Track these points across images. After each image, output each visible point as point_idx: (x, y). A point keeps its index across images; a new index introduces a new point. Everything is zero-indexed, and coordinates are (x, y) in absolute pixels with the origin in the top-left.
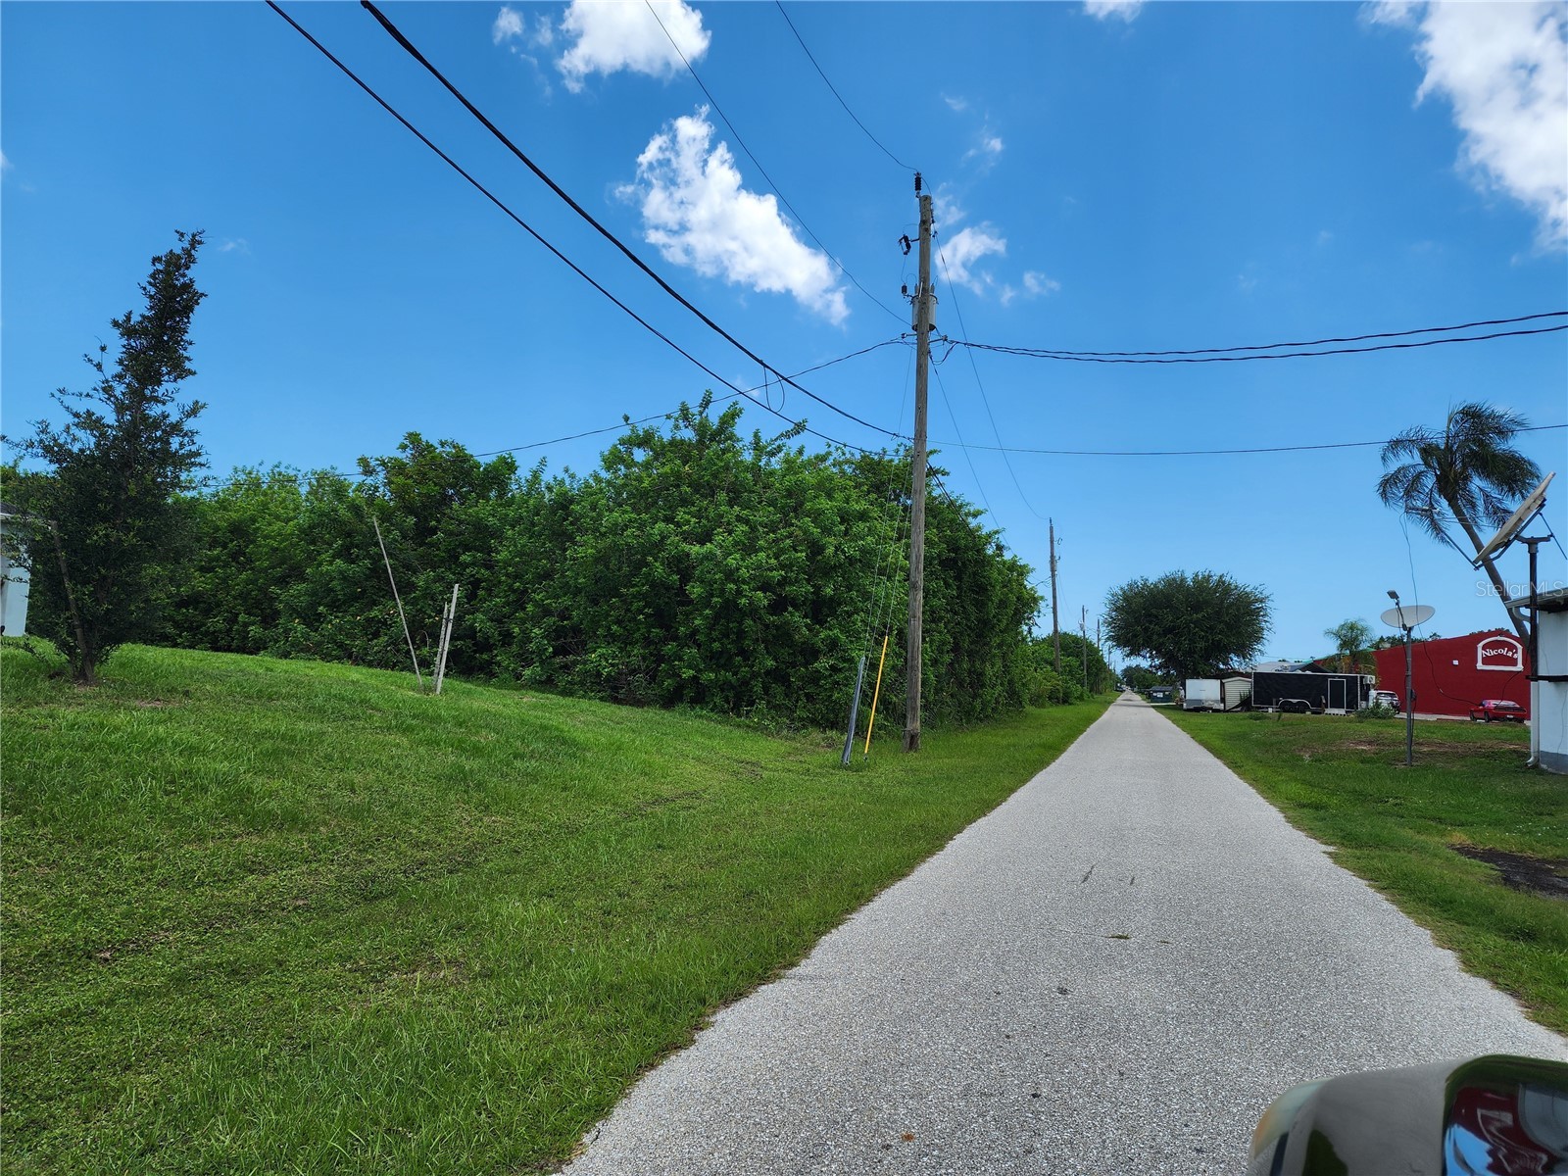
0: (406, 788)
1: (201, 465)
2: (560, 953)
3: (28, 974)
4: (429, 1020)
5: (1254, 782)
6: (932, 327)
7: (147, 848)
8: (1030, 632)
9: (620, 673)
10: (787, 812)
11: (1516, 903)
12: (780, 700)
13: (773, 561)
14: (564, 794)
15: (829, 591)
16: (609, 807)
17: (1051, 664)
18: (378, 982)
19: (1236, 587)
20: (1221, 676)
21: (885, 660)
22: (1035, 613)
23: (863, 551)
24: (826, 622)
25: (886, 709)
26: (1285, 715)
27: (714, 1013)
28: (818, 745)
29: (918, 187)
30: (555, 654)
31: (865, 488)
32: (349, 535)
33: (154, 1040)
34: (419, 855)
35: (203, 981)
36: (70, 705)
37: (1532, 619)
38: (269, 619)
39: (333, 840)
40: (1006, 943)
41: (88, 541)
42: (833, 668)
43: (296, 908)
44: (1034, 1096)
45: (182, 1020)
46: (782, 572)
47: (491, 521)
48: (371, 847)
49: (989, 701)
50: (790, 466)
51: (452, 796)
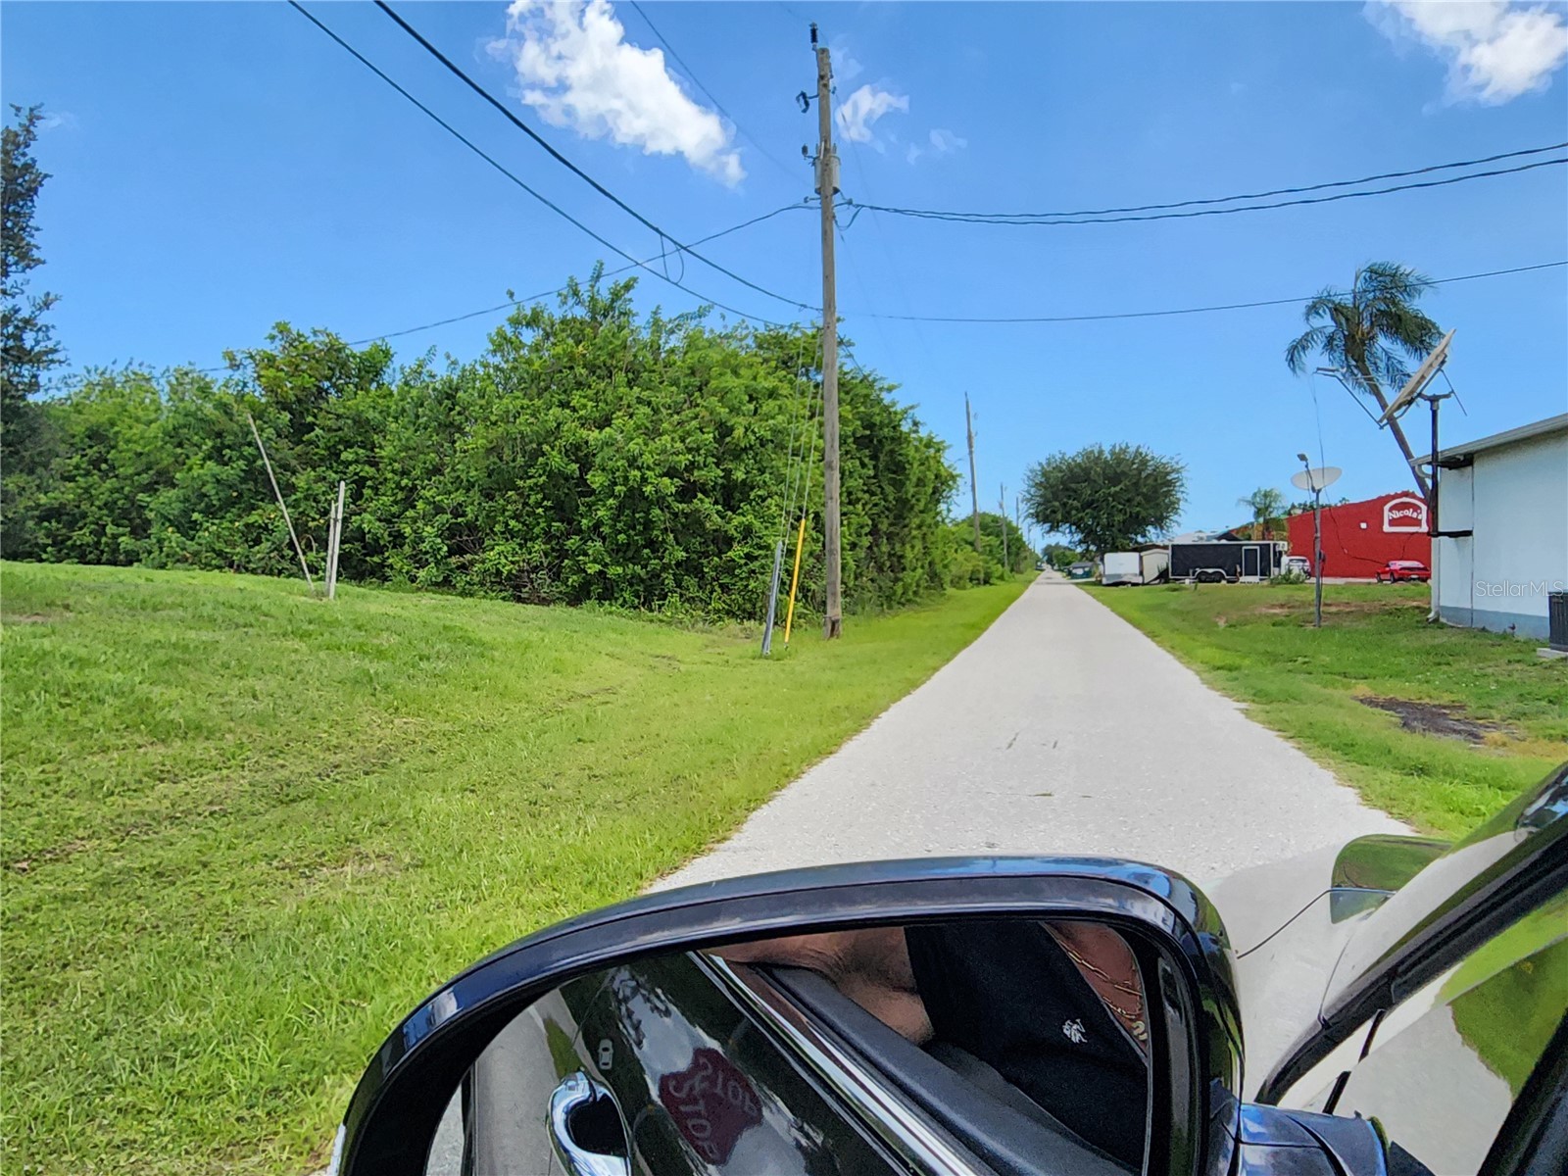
0: (310, 693)
2: (491, 842)
5: (1172, 649)
6: (836, 191)
7: (50, 761)
8: (949, 511)
9: (521, 571)
11: (1416, 744)
12: (694, 592)
13: (679, 445)
14: (476, 693)
15: (739, 475)
16: (524, 705)
17: (971, 545)
18: (308, 877)
19: (1153, 458)
20: (1139, 549)
21: (803, 545)
22: (954, 491)
23: (775, 431)
24: (739, 508)
25: (805, 596)
26: (1200, 585)
28: (736, 636)
29: (814, 39)
30: (451, 553)
31: (773, 364)
32: (219, 435)
33: (88, 939)
34: (333, 759)
35: (128, 885)
37: (1434, 477)
39: (241, 746)
42: (749, 557)
43: (211, 814)
45: (113, 920)
46: (690, 457)
47: (371, 414)
48: (281, 752)
49: (911, 585)
50: (692, 344)
51: (359, 700)
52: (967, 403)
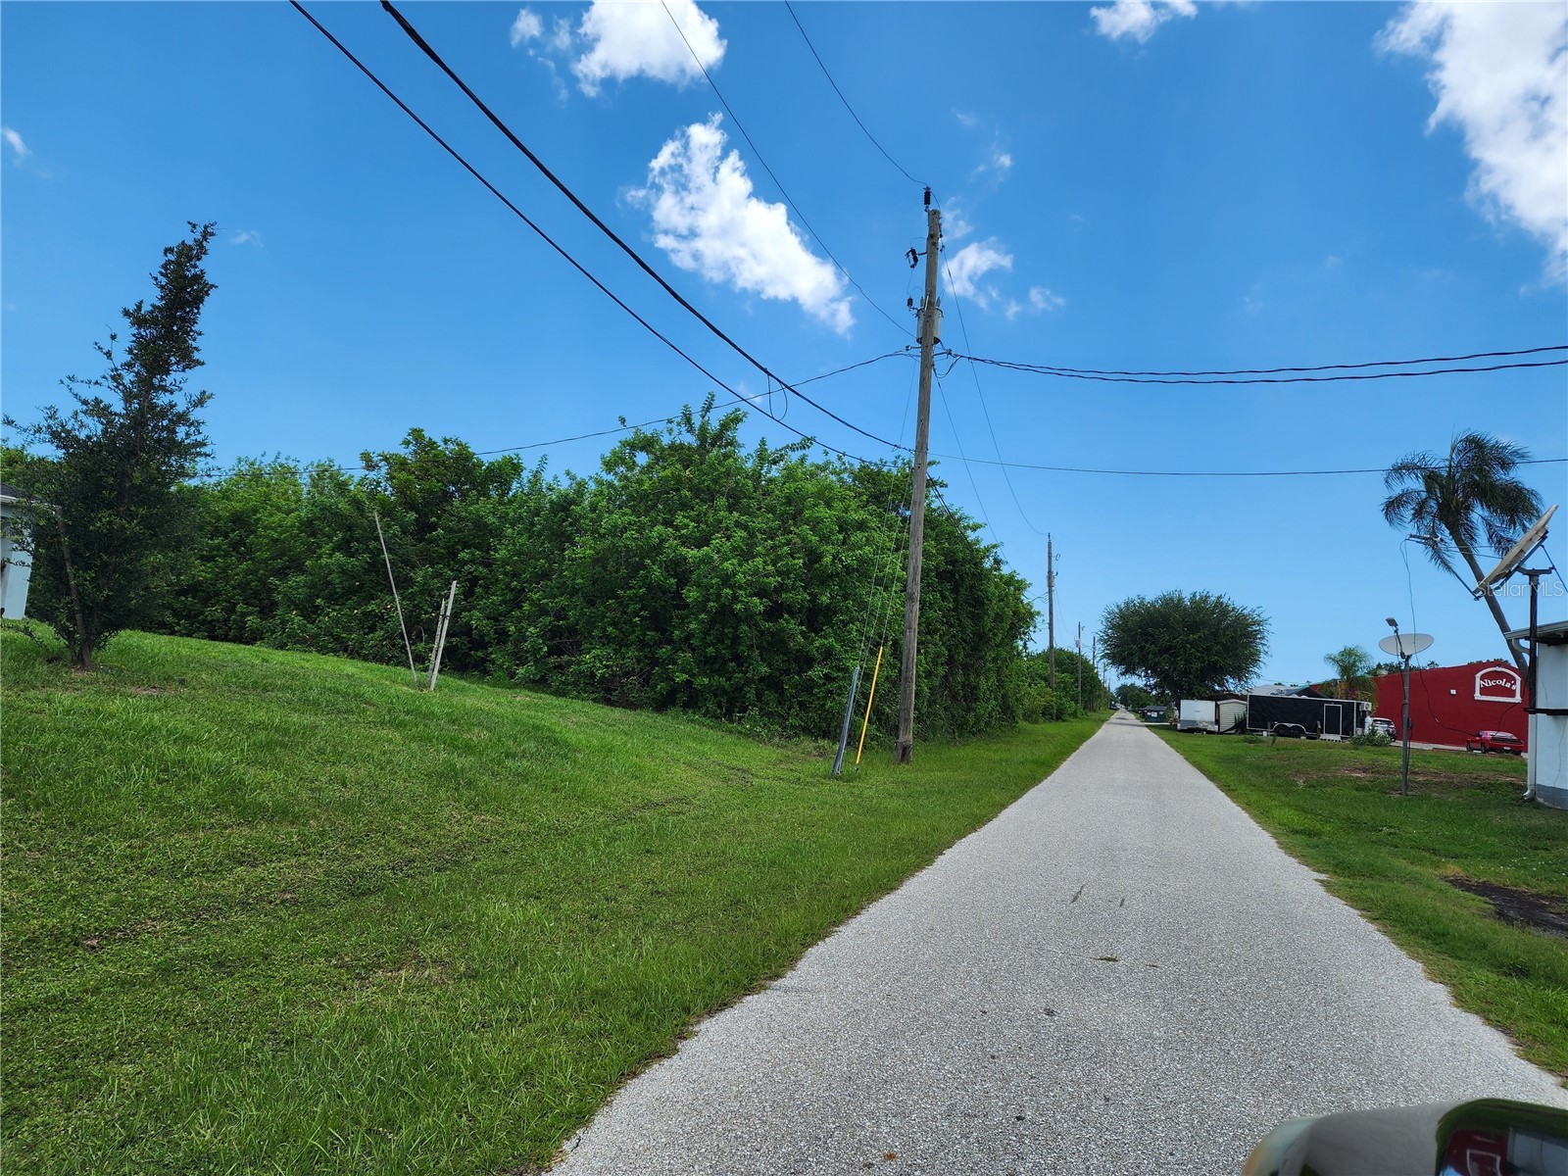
0: (397, 784)
1: (207, 455)
2: (546, 956)
3: (15, 959)
4: (412, 1019)
5: (1247, 806)
6: (937, 341)
7: (137, 836)
8: (1025, 647)
9: (614, 675)
10: (777, 821)
11: (1510, 939)
12: (773, 707)
13: (770, 568)
14: (554, 795)
15: (825, 599)
16: (599, 810)
17: (1046, 680)
18: (363, 979)
19: (1234, 609)
20: (1217, 698)
21: (879, 671)
22: (1031, 628)
23: (861, 560)
24: (822, 630)
25: (879, 719)
26: (1280, 739)
27: (698, 1022)
28: (809, 753)
29: (927, 201)
30: (550, 653)
31: (864, 498)
32: (349, 528)
33: (138, 1030)
34: (409, 852)
35: (188, 973)
36: (67, 689)
37: (1532, 652)
38: (267, 610)
39: (322, 834)
40: (994, 961)
41: (91, 528)
42: (827, 677)
43: (283, 902)
44: (1018, 1118)
45: (166, 1011)
46: (779, 579)
47: (491, 519)
48: (360, 842)
49: (983, 715)
50: (790, 475)
51: (442, 794)
52: (1050, 544)
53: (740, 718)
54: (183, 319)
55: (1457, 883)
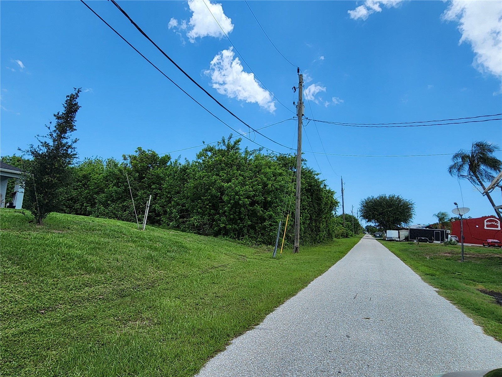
0: (134, 261)
1: (77, 158)
2: (182, 317)
3: (19, 317)
4: (141, 338)
6: (303, 115)
7: (56, 278)
8: (335, 213)
9: (200, 225)
10: (255, 273)
12: (253, 235)
13: (251, 189)
14: (183, 264)
15: (269, 199)
16: (197, 269)
17: (342, 224)
18: (125, 324)
19: (403, 200)
20: (398, 229)
21: (288, 222)
22: (337, 207)
23: (281, 186)
24: (268, 209)
25: (288, 239)
26: (420, 243)
27: (232, 340)
28: (265, 250)
29: (298, 72)
30: (180, 218)
31: (281, 165)
32: (118, 179)
33: (57, 340)
34: (138, 283)
35: (72, 321)
36: (35, 231)
38: (93, 205)
39: (111, 277)
40: (329, 319)
41: (43, 181)
42: (271, 225)
43: (99, 299)
44: (339, 372)
45: (65, 334)
46: (254, 193)
47: (161, 175)
48: (123, 280)
49: (322, 236)
50: (257, 158)
51: (148, 264)
52: (342, 179)
53: (242, 239)
54: (71, 117)
55: (482, 291)
